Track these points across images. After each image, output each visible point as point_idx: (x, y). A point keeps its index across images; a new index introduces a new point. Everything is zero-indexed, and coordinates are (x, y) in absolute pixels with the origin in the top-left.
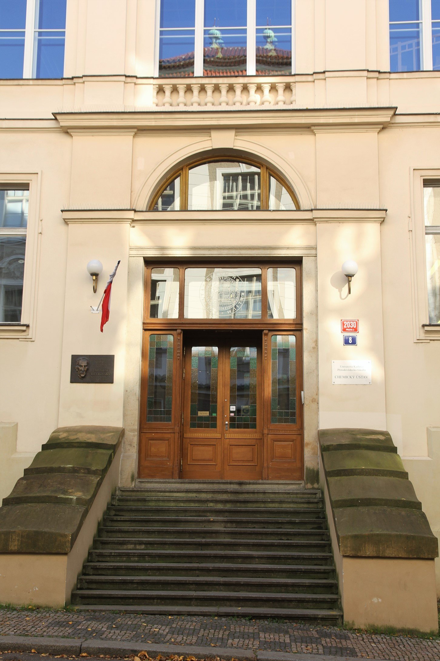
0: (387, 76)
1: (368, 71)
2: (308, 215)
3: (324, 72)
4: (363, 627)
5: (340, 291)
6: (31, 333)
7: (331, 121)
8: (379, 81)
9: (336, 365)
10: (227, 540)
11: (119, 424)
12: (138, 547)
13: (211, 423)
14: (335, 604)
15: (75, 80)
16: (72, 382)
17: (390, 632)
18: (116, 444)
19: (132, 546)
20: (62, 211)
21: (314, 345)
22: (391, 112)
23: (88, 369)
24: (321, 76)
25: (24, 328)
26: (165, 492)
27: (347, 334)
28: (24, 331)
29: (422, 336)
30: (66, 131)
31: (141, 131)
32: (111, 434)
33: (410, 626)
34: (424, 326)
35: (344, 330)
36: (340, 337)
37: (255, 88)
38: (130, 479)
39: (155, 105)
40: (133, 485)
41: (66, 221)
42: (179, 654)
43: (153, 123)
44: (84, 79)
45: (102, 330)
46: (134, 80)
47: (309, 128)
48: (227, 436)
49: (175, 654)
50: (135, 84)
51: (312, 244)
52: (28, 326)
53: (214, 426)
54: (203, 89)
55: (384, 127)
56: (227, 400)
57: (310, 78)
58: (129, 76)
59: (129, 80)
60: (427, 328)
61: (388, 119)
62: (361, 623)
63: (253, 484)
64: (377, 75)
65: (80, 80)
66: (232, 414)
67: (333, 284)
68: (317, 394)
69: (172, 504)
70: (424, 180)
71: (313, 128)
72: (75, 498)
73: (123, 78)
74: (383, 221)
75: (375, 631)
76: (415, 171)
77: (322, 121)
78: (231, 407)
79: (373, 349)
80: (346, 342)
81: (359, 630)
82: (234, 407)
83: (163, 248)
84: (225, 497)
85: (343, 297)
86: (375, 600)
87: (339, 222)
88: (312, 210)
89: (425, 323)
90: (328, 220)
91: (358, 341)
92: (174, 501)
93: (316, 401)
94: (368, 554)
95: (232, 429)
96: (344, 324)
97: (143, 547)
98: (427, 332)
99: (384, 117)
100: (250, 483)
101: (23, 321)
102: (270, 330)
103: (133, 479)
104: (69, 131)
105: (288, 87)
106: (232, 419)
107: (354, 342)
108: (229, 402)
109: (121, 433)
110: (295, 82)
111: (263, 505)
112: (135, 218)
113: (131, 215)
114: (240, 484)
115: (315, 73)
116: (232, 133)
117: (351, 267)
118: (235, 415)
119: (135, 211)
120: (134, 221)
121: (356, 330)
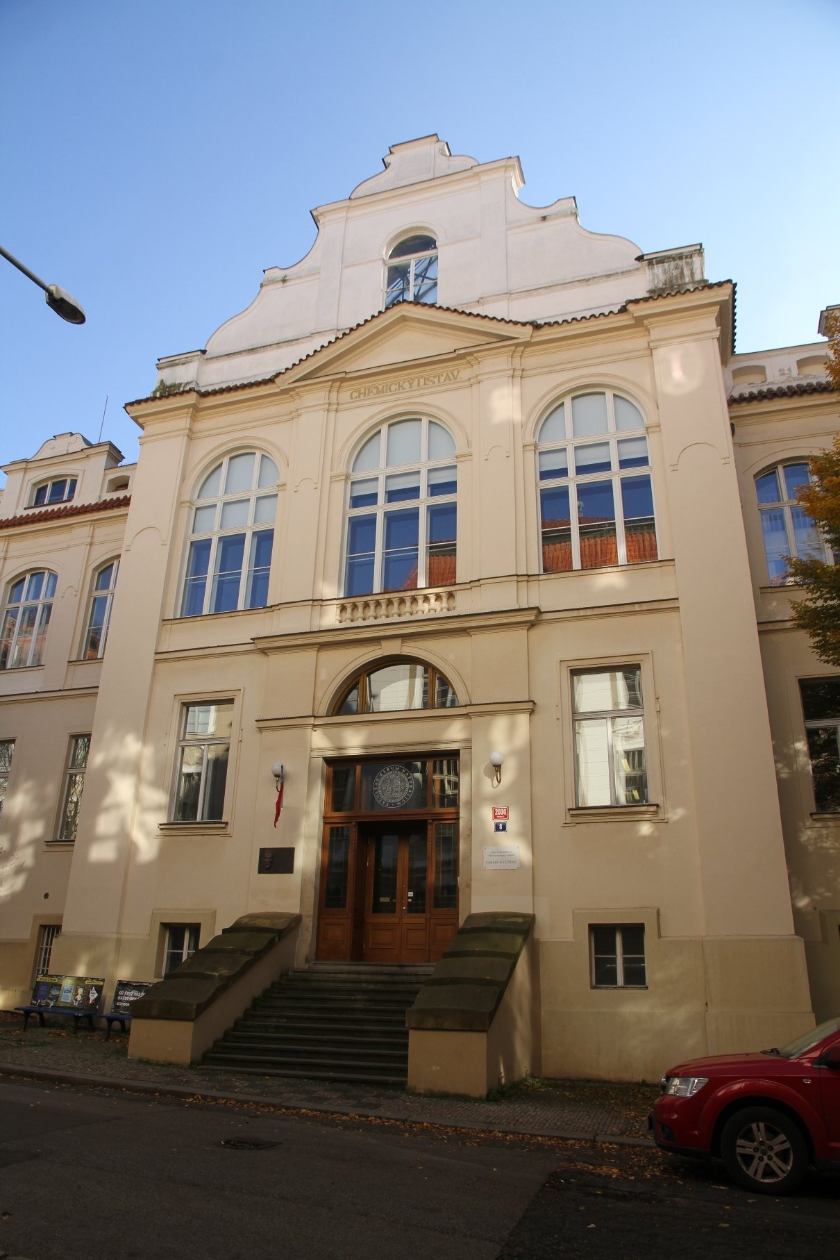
0: (536, 578)
1: (518, 575)
2: (463, 711)
3: (479, 580)
4: (422, 1092)
5: (492, 780)
6: (229, 829)
7: (482, 623)
8: (529, 583)
9: (488, 850)
10: (361, 1016)
11: (296, 910)
12: (280, 1020)
13: (391, 908)
14: (404, 1072)
15: (273, 608)
16: (259, 872)
17: (445, 1096)
18: (285, 928)
19: (275, 1020)
20: (257, 721)
21: (469, 833)
22: (535, 612)
23: (272, 861)
24: (477, 584)
25: (223, 825)
26: (329, 973)
27: (497, 821)
28: (224, 828)
29: (569, 819)
30: (264, 651)
31: (322, 646)
32: (283, 920)
33: (462, 1091)
34: (570, 810)
35: (495, 817)
36: (491, 823)
37: (423, 599)
38: (304, 961)
39: (338, 622)
40: (307, 967)
41: (261, 730)
42: (223, 1098)
43: (331, 639)
44: (280, 606)
45: (275, 826)
46: (320, 603)
47: (465, 630)
48: (405, 920)
49: (220, 1098)
50: (321, 606)
51: (469, 737)
52: (227, 823)
53: (393, 911)
54: (378, 604)
55: (532, 625)
56: (405, 886)
57: (468, 586)
58: (316, 600)
59: (316, 603)
60: (572, 812)
61: (533, 618)
62: (421, 1088)
63: (412, 966)
64: (526, 578)
65: (278, 608)
66: (410, 900)
67: (486, 775)
68: (471, 880)
69: (331, 984)
70: (571, 670)
71: (468, 631)
72: (217, 974)
73: (311, 603)
74: (532, 712)
75: (431, 1095)
76: (562, 663)
77: (474, 624)
78: (409, 893)
79: (522, 834)
80: (497, 828)
81: (420, 1094)
82: (412, 893)
83: (340, 748)
84: (382, 978)
85: (495, 786)
86: (434, 1068)
87: (492, 715)
88: (466, 706)
89: (571, 807)
90: (481, 714)
91: (508, 827)
92: (333, 981)
93: (469, 886)
94: (429, 1026)
95: (409, 915)
96: (495, 812)
97: (284, 1020)
98: (573, 815)
99: (530, 617)
100: (409, 966)
101: (224, 820)
102: (434, 820)
103: (307, 960)
104: (265, 651)
105: (451, 595)
106: (409, 904)
107: (504, 828)
108: (407, 888)
109: (297, 920)
110: (456, 591)
111: (409, 986)
112: (316, 723)
113: (311, 721)
114: (401, 966)
115: (471, 582)
116: (399, 642)
117: (496, 756)
118: (412, 901)
119: (315, 717)
120: (314, 726)
121: (506, 817)
